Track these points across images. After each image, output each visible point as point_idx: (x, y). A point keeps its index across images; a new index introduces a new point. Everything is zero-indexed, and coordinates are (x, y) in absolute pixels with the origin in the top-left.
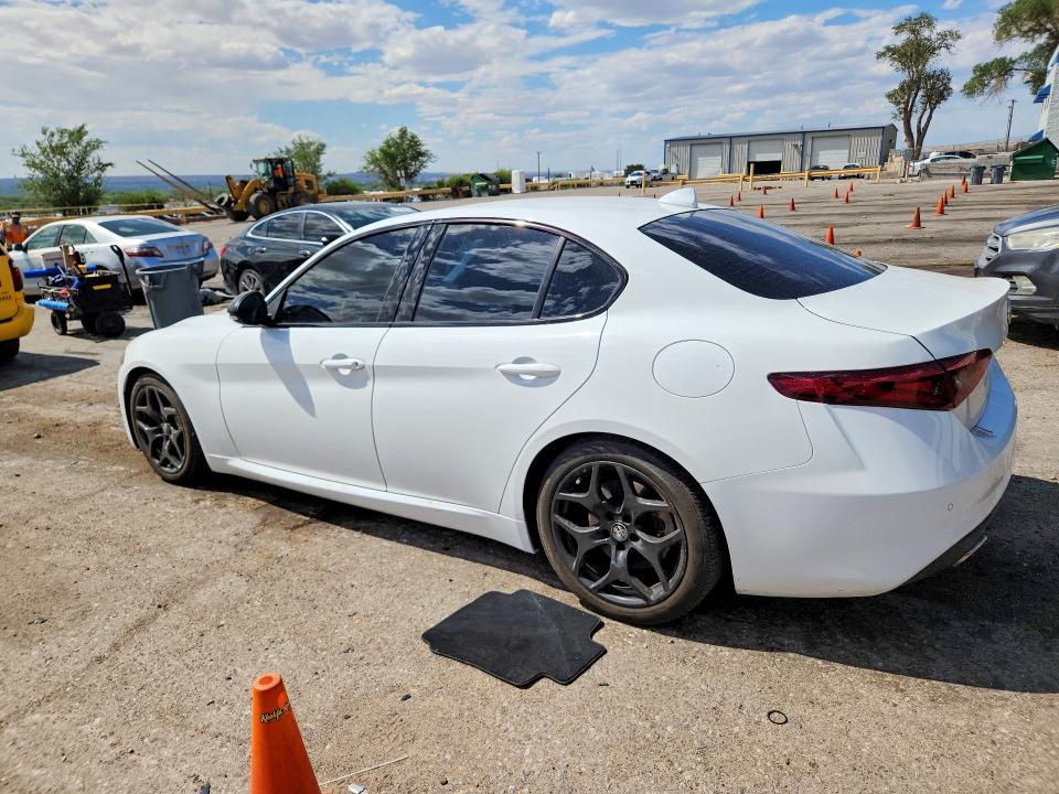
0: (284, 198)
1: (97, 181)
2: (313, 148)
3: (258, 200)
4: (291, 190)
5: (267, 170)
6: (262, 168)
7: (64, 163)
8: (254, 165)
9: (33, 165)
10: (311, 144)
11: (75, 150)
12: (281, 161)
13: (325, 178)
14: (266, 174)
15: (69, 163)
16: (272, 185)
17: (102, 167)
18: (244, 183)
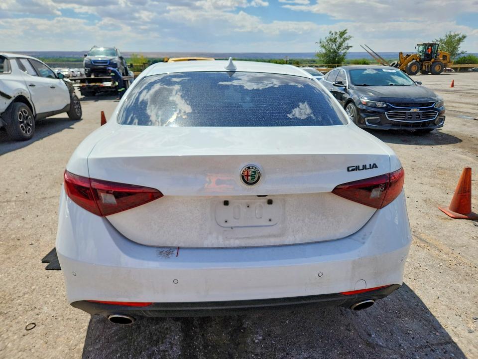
0: (427, 64)
1: (344, 54)
2: (457, 38)
3: (411, 65)
4: (433, 60)
5: (423, 50)
6: (421, 48)
7: (334, 46)
8: (417, 47)
9: (323, 46)
10: (456, 35)
11: (339, 40)
12: (431, 45)
13: (459, 54)
14: (422, 51)
15: (336, 45)
16: (423, 57)
17: (348, 47)
18: (408, 56)
